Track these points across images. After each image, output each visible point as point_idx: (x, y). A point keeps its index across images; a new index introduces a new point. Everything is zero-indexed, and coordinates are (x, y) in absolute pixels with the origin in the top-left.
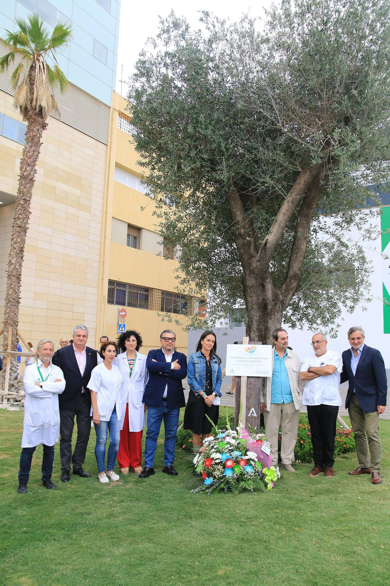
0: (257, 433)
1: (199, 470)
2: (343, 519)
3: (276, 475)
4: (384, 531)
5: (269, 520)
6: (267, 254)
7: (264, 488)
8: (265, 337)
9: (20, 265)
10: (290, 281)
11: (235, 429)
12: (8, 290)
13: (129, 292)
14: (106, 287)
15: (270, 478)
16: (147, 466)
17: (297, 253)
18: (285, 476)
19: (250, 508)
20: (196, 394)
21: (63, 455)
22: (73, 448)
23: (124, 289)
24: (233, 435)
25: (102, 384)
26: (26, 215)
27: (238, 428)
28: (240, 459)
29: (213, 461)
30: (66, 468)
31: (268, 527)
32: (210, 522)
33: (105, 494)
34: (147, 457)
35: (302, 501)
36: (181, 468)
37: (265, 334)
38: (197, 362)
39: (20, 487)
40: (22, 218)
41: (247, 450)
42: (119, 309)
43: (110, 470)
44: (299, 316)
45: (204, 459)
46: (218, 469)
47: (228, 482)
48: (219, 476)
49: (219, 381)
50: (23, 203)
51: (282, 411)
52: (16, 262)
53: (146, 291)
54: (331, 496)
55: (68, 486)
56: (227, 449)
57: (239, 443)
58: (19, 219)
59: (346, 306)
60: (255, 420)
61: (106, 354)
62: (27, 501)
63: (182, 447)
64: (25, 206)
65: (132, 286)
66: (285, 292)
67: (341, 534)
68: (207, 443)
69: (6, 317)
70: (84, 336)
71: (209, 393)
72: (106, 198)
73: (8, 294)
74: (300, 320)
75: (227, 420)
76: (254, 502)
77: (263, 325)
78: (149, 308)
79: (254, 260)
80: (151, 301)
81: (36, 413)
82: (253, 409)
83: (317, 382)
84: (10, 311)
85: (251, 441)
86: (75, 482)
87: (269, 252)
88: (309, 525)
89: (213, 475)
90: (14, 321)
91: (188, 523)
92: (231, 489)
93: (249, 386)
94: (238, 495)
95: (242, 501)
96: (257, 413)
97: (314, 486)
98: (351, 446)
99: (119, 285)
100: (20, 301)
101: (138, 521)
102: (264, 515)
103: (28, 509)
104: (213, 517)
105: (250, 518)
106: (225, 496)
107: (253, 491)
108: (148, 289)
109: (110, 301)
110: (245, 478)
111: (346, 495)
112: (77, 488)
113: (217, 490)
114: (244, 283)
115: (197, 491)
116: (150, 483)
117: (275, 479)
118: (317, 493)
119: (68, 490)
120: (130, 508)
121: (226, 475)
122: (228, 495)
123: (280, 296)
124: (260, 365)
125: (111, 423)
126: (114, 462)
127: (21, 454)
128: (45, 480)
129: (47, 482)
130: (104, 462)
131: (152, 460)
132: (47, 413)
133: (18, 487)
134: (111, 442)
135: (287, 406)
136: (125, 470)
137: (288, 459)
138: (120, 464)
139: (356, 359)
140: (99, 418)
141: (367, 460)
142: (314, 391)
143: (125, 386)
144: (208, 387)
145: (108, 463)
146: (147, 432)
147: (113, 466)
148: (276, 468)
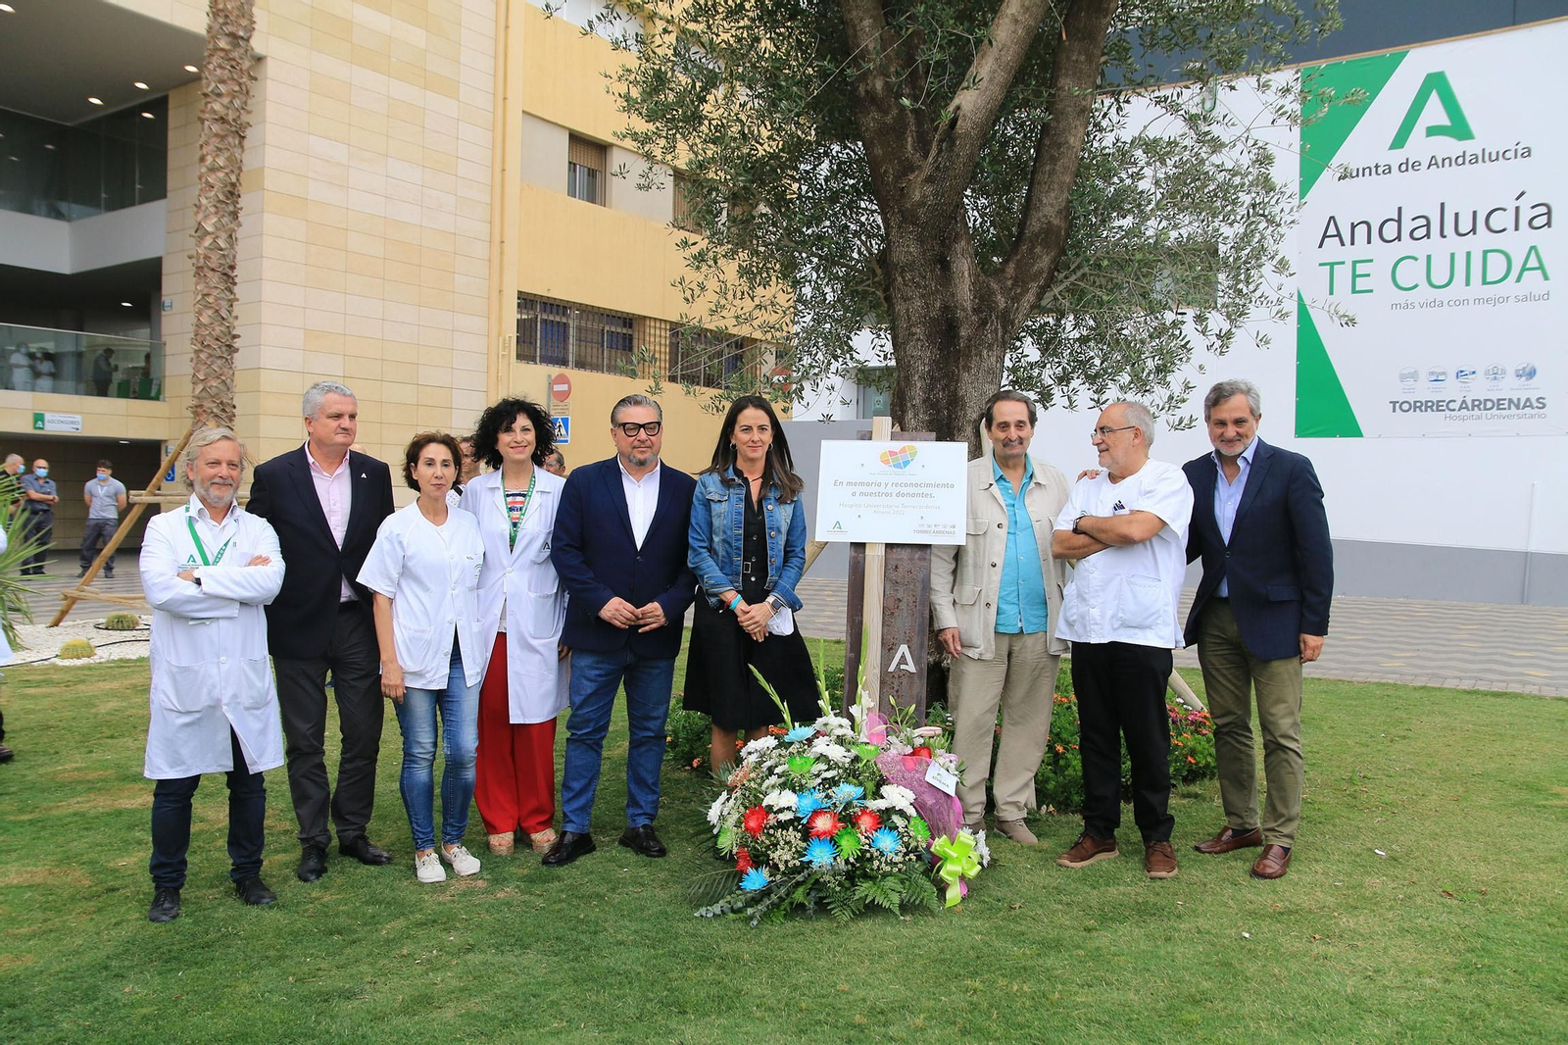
0: (917, 726)
1: (727, 842)
2: (1194, 1014)
3: (976, 860)
5: (945, 1017)
6: (958, 156)
7: (934, 903)
8: (949, 428)
9: (231, 238)
10: (1031, 250)
11: (844, 712)
12: (200, 313)
13: (579, 329)
14: (512, 315)
15: (957, 868)
16: (570, 828)
17: (1054, 160)
18: (1006, 857)
19: (886, 971)
20: (713, 600)
21: (299, 797)
22: (333, 774)
23: (564, 320)
24: (839, 732)
25: (406, 571)
26: (240, 85)
27: (854, 710)
29: (771, 816)
30: (313, 838)
32: (744, 1030)
33: (420, 925)
34: (569, 800)
35: (1057, 945)
36: (679, 833)
37: (949, 416)
38: (716, 497)
39: (156, 903)
40: (229, 94)
41: (882, 782)
42: (549, 376)
43: (451, 842)
44: (1060, 368)
45: (742, 809)
46: (787, 843)
47: (818, 885)
48: (790, 865)
50: (227, 47)
51: (1010, 655)
52: (217, 229)
53: (625, 326)
54: (1153, 925)
55: (314, 895)
56: (818, 776)
57: (856, 759)
58: (219, 95)
59: (1203, 333)
60: (911, 684)
61: (423, 472)
62: (164, 949)
63: (691, 765)
64: (235, 54)
65: (587, 311)
66: (1016, 283)
68: (753, 758)
69: (197, 392)
70: (351, 416)
71: (752, 596)
72: (502, 55)
73: (199, 325)
74: (1064, 379)
76: (898, 950)
77: (943, 389)
79: (917, 178)
81: (186, 669)
82: (904, 649)
83: (1097, 565)
84: (207, 375)
85: (895, 752)
86: (339, 880)
87: (963, 150)
88: (1080, 1037)
89: (769, 860)
90: (222, 403)
91: (671, 1032)
92: (829, 904)
93: (893, 575)
94: (851, 924)
95: (859, 946)
96: (917, 663)
97: (1095, 892)
98: (1209, 759)
99: (548, 309)
100: (237, 343)
101: (505, 1024)
102: (929, 999)
103: (157, 980)
104: (758, 1006)
105: (882, 1012)
106: (807, 927)
107: (898, 913)
108: (631, 319)
109: (525, 354)
110: (872, 869)
111: (1201, 922)
112: (338, 903)
113: (782, 908)
114: (885, 261)
115: (718, 911)
116: (571, 884)
117: (969, 869)
118: (1108, 916)
119: (306, 911)
120: (491, 972)
121: (811, 862)
122: (818, 925)
123: (999, 297)
124: (927, 507)
125: (448, 696)
126: (463, 816)
127: (150, 799)
128: (238, 876)
129: (247, 882)
130: (430, 818)
131: (585, 809)
132: (225, 668)
133: (152, 899)
134: (447, 756)
135: (1029, 641)
136: (503, 841)
137: (1015, 804)
138: (485, 820)
139: (1233, 489)
140: (403, 680)
141: (1251, 806)
142: (1086, 596)
143: (493, 577)
144: (753, 579)
145: (445, 819)
146: (569, 721)
147: (461, 829)
148: (975, 833)
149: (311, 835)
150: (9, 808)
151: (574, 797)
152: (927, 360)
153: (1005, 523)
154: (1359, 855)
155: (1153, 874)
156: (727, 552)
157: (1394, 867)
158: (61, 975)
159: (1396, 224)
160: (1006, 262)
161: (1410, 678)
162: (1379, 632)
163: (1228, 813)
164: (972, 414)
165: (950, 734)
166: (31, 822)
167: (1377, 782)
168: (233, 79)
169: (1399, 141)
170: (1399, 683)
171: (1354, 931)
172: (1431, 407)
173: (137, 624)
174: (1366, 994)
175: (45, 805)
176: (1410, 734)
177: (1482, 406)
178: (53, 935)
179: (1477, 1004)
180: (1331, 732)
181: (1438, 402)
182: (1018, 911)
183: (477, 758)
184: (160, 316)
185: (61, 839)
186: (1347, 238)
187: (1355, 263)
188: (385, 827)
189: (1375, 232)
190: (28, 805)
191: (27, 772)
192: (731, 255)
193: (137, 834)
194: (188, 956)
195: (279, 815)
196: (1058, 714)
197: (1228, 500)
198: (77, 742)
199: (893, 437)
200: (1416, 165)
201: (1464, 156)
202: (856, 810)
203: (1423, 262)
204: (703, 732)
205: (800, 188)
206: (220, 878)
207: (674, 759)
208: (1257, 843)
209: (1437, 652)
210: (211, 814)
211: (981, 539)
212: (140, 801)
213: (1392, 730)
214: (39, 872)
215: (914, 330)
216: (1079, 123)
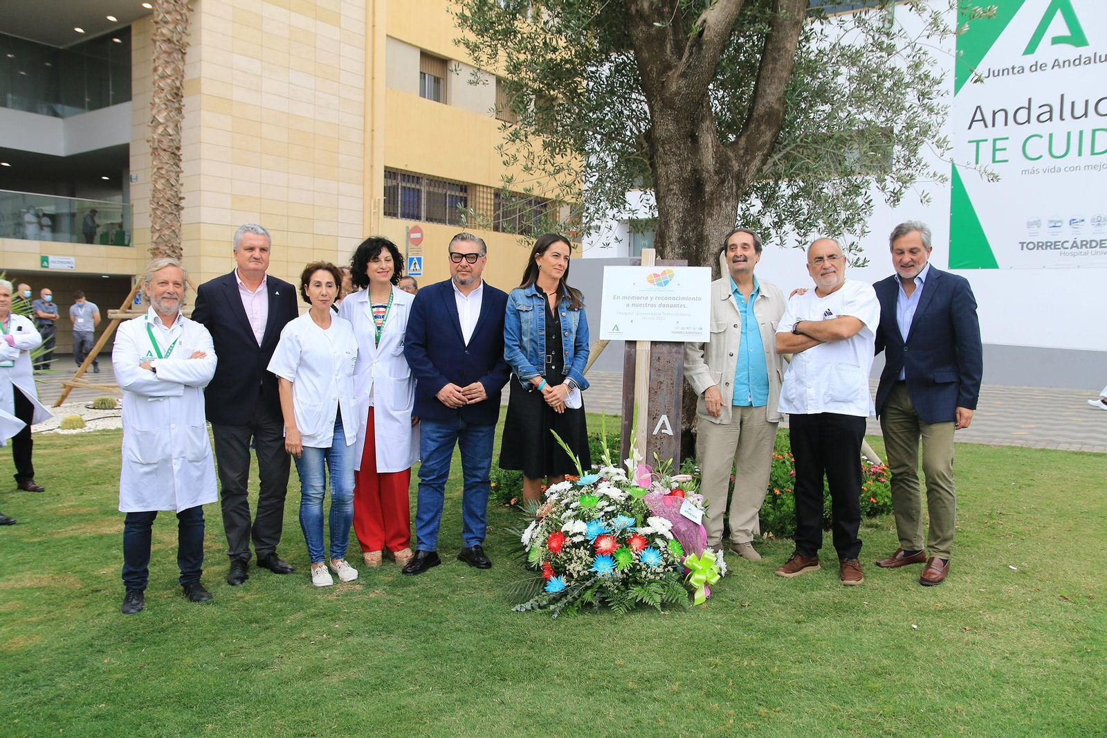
0: (674, 474)
1: (536, 557)
2: (877, 683)
3: (716, 571)
4: (984, 717)
5: (694, 684)
6: (704, 57)
7: (686, 602)
9: (177, 127)
10: (758, 127)
11: (620, 464)
12: (155, 181)
13: (429, 193)
14: (380, 183)
15: (702, 577)
16: (422, 548)
17: (775, 60)
18: (738, 570)
19: (651, 651)
20: (525, 384)
21: (229, 526)
22: (253, 510)
23: (418, 187)
24: (617, 478)
25: (302, 363)
26: (181, 15)
27: (628, 462)
28: (630, 534)
29: (568, 539)
30: (238, 555)
31: (692, 707)
32: (548, 692)
33: (314, 616)
34: (422, 528)
35: (776, 633)
36: (501, 551)
37: (697, 249)
38: (524, 308)
39: (127, 600)
40: (173, 22)
41: (648, 514)
42: (408, 227)
43: (337, 557)
44: (777, 217)
45: (546, 534)
46: (579, 558)
47: (602, 589)
48: (581, 574)
49: (582, 353)
51: (742, 422)
52: (167, 120)
53: (461, 191)
54: (846, 619)
55: (239, 595)
56: (601, 510)
57: (630, 498)
58: (166, 22)
59: (883, 189)
60: (670, 444)
61: (313, 291)
62: (133, 633)
63: (510, 503)
65: (434, 181)
66: (746, 152)
67: (875, 724)
68: (554, 497)
69: (154, 239)
70: (263, 250)
71: (553, 380)
73: (155, 190)
74: (778, 225)
75: (604, 444)
76: (660, 636)
77: (693, 231)
79: (674, 74)
80: (473, 210)
81: (146, 433)
82: (664, 418)
83: (812, 356)
84: (162, 226)
85: (658, 493)
86: (257, 584)
87: (708, 53)
88: (793, 699)
89: (565, 570)
90: (172, 246)
91: (495, 694)
92: (609, 602)
93: (656, 364)
94: (625, 617)
95: (632, 632)
96: (674, 428)
97: (803, 595)
98: (886, 500)
99: (406, 179)
100: (183, 204)
101: (375, 687)
102: (683, 671)
103: (127, 654)
104: (558, 676)
105: (648, 681)
106: (594, 619)
107: (660, 609)
108: (466, 186)
109: (390, 212)
110: (641, 578)
111: (881, 617)
112: (256, 601)
113: (576, 605)
114: (650, 137)
115: (529, 608)
116: (423, 588)
117: (712, 578)
118: (813, 612)
119: (233, 606)
120: (365, 650)
121: (596, 572)
122: (601, 618)
123: (734, 162)
124: (682, 314)
125: (333, 453)
126: (345, 539)
127: (123, 527)
128: (185, 581)
129: (191, 585)
130: (321, 539)
131: (433, 534)
132: (174, 432)
133: (124, 597)
134: (333, 495)
135: (756, 412)
136: (374, 557)
137: (745, 531)
138: (361, 543)
139: (910, 301)
140: (301, 441)
141: (918, 533)
142: (804, 380)
143: (364, 366)
144: (553, 367)
145: (332, 541)
146: (420, 471)
147: (343, 548)
148: (716, 552)
149: (237, 552)
150: (24, 533)
151: (424, 526)
152: (681, 210)
153: (739, 324)
154: (997, 570)
155: (846, 582)
156: (534, 349)
157: (1024, 578)
158: (60, 651)
159: (1027, 111)
160: (738, 137)
161: (1033, 443)
162: (1010, 410)
163: (901, 539)
164: (714, 248)
165: (698, 481)
166: (40, 543)
167: (1010, 517)
168: (176, 11)
169: (1031, 49)
170: (1024, 446)
171: (994, 624)
172: (1050, 246)
173: (116, 405)
174: (1004, 670)
175: (49, 531)
176: (1033, 483)
177: (1088, 246)
178: (55, 622)
179: (1088, 678)
180: (975, 481)
181: (1055, 242)
182: (747, 608)
183: (354, 497)
184: (129, 186)
185: (60, 555)
186: (989, 122)
187: (995, 140)
188: (290, 546)
189: (1010, 117)
190: (37, 531)
191: (37, 508)
192: (537, 133)
193: (114, 552)
194: (149, 638)
195: (215, 538)
196: (775, 467)
197: (907, 309)
198: (72, 487)
199: (657, 264)
200: (1042, 67)
201: (1080, 59)
202: (629, 534)
203: (1046, 139)
204: (518, 480)
205: (588, 84)
206: (172, 584)
207: (497, 499)
208: (921, 560)
209: (1052, 425)
210: (166, 538)
211: (722, 336)
212: (116, 528)
213: (1021, 481)
214: (45, 579)
215: (671, 187)
216: (793, 32)
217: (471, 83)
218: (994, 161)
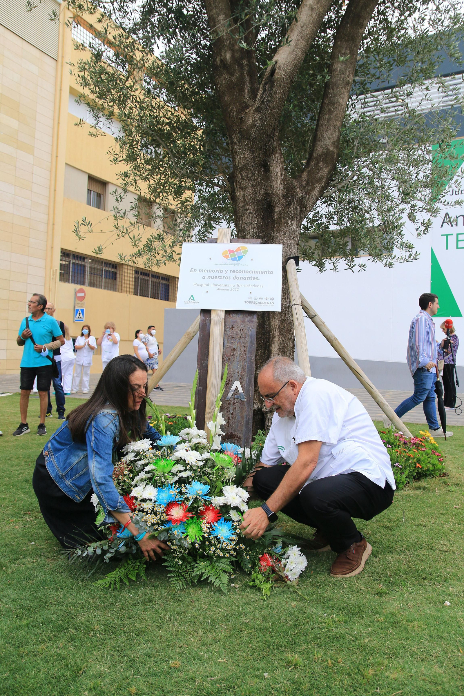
10: (317, 165)
13: (91, 268)
23: (83, 263)
27: (210, 425)
28: (204, 504)
29: (136, 504)
42: (75, 289)
53: (113, 268)
56: (176, 475)
60: (243, 408)
65: (95, 260)
66: (308, 184)
68: (130, 457)
72: (56, 136)
78: (117, 290)
79: (250, 111)
80: (120, 280)
87: (279, 90)
93: (230, 332)
96: (246, 394)
99: (76, 258)
108: (116, 265)
109: (64, 279)
123: (298, 190)
124: (254, 286)
152: (255, 226)
186: (454, 223)
187: (458, 235)
199: (232, 241)
202: (201, 504)
215: (247, 207)
216: (345, 91)
217: (91, 134)
218: (457, 248)
